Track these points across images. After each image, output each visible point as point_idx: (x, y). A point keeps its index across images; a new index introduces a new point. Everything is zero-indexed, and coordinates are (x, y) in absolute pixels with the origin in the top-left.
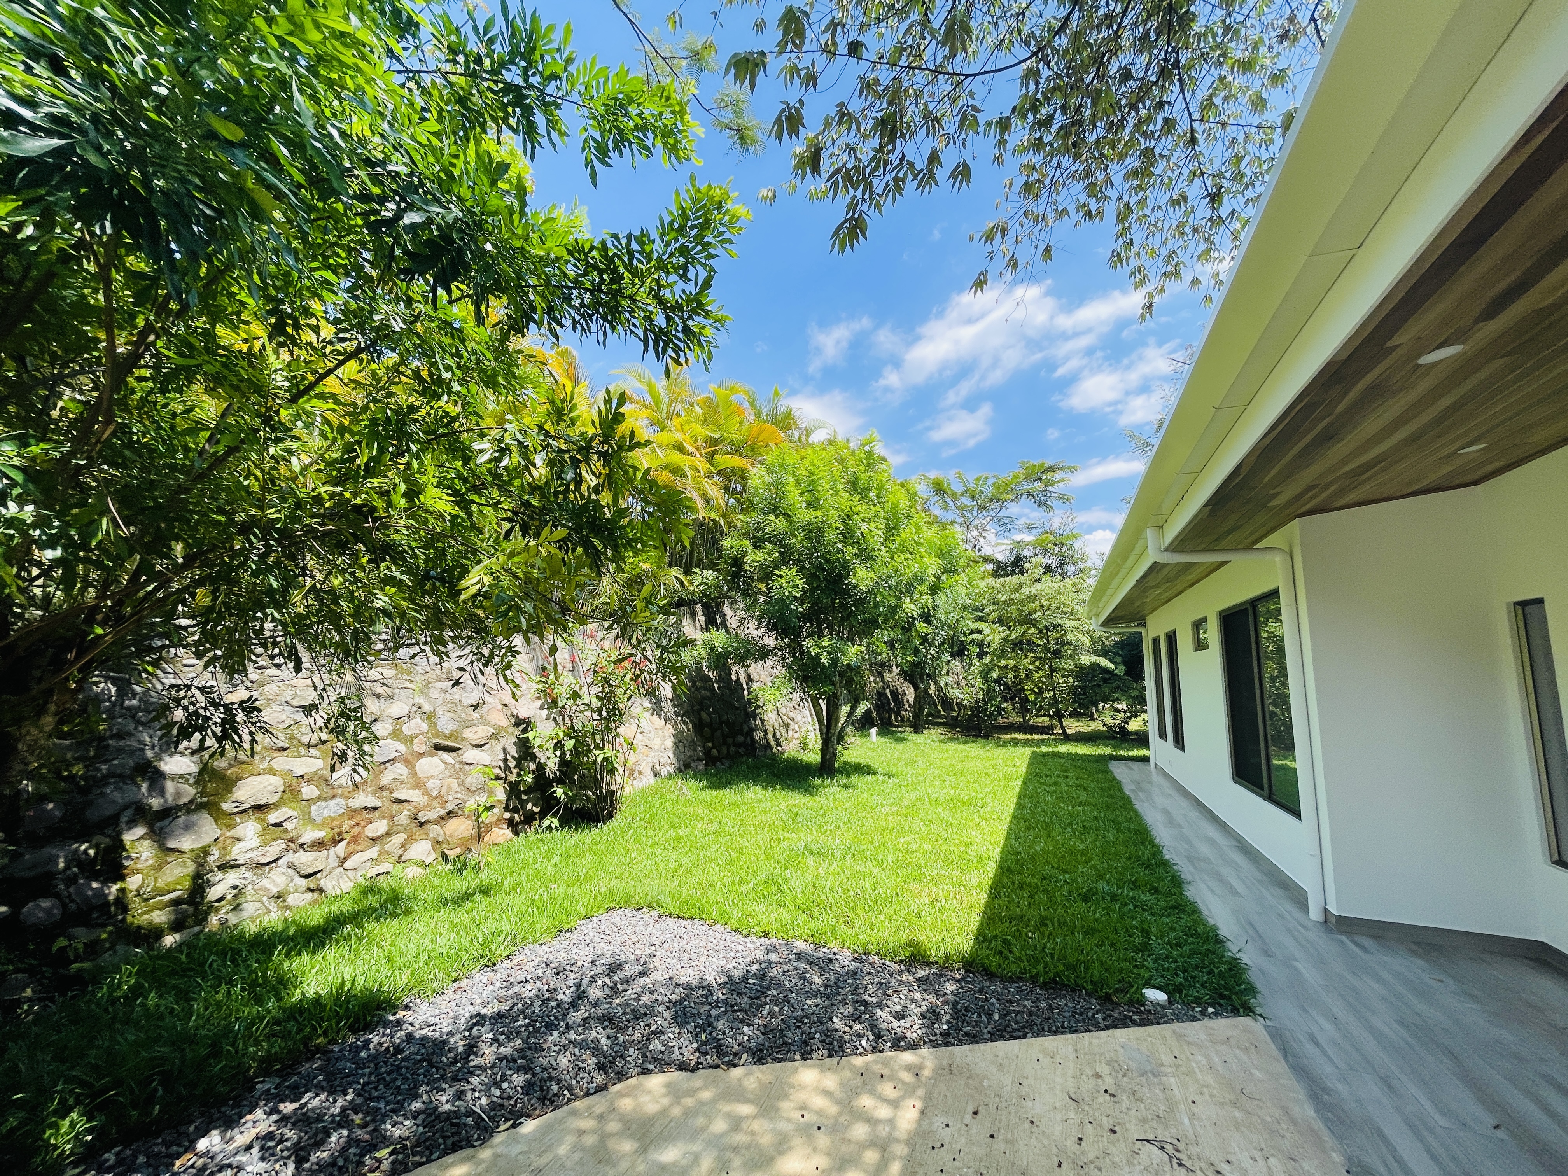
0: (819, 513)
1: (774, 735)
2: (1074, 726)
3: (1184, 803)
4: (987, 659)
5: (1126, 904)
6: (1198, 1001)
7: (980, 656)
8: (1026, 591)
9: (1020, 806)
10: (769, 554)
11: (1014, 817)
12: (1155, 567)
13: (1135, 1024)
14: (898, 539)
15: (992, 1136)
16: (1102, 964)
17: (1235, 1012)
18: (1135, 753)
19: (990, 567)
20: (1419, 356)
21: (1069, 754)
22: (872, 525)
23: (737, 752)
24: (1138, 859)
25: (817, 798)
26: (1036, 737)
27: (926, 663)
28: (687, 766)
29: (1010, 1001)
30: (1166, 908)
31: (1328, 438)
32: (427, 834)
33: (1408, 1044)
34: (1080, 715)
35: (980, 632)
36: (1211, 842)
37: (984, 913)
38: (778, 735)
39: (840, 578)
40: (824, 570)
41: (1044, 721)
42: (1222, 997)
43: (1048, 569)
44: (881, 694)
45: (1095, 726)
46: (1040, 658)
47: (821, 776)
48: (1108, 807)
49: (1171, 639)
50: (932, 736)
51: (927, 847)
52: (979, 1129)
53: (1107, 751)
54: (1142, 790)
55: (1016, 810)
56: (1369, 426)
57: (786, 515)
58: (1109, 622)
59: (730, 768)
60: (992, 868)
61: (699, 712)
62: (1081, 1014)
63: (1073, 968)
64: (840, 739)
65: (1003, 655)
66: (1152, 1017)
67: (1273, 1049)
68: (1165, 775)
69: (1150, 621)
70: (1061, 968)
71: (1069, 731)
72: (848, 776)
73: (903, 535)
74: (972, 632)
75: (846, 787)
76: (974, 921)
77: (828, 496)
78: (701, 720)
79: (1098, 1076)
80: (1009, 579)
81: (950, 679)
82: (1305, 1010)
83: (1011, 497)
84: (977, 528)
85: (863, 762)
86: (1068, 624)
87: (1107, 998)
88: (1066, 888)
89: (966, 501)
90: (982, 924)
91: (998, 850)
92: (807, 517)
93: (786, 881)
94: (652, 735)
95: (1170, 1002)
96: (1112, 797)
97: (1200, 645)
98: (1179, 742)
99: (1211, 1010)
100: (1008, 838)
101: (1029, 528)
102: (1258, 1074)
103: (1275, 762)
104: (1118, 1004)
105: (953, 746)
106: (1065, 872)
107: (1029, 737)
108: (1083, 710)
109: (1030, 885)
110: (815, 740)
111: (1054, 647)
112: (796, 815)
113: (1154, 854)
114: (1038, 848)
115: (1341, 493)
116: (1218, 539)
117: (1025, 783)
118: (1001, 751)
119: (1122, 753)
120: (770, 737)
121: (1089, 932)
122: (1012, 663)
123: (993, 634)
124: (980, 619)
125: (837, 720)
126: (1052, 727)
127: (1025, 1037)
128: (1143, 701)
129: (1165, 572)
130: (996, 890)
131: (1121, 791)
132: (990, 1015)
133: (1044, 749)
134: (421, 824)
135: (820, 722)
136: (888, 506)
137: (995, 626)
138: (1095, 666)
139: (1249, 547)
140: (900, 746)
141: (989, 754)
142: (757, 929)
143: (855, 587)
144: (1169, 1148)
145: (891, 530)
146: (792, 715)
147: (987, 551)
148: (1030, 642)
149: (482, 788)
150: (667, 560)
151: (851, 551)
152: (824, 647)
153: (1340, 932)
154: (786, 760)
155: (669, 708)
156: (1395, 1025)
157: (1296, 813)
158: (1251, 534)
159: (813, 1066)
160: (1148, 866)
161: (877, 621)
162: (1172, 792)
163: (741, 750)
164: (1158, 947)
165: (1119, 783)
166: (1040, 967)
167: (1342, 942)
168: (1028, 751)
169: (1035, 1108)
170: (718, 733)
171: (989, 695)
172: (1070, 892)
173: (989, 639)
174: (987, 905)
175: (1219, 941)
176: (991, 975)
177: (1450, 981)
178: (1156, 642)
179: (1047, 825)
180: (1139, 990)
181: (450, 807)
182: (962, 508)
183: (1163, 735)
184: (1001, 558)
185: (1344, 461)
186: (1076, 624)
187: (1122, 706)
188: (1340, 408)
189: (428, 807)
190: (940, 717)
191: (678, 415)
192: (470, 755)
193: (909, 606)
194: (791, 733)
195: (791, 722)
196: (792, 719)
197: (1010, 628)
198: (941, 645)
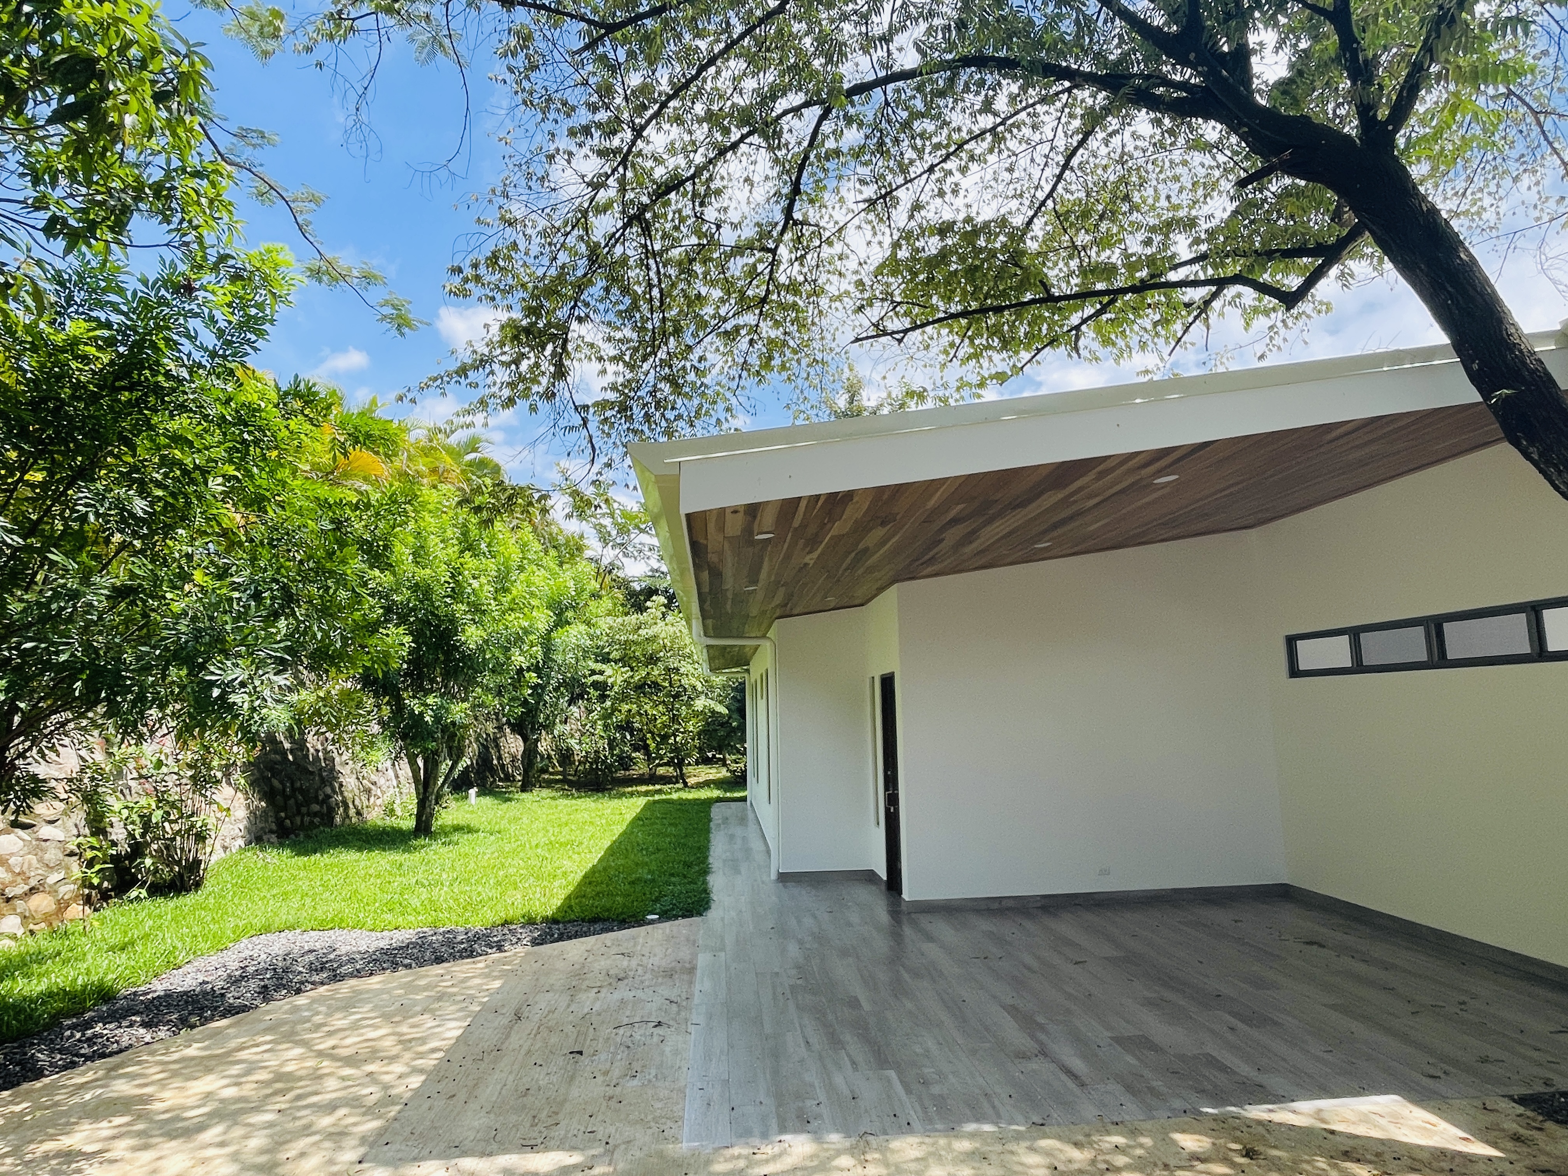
1: (354, 802)
4: (608, 703)
6: (674, 916)
7: (603, 698)
18: (736, 794)
21: (681, 800)
23: (312, 822)
26: (656, 787)
28: (261, 838)
32: (15, 910)
35: (601, 673)
38: (358, 803)
39: (448, 634)
41: (666, 770)
45: (724, 772)
46: (660, 704)
47: (418, 836)
50: (541, 794)
53: (719, 794)
59: (308, 838)
64: (439, 797)
65: (624, 697)
68: (753, 810)
69: (753, 664)
72: (446, 836)
74: (593, 673)
75: (446, 844)
81: (566, 728)
85: (462, 823)
95: (659, 918)
96: (695, 829)
99: (679, 918)
107: (648, 787)
118: (616, 802)
120: (349, 804)
123: (615, 676)
124: (602, 659)
125: (435, 781)
126: (674, 776)
131: (708, 824)
133: (657, 797)
134: (8, 900)
135: (416, 780)
137: (616, 667)
138: (711, 712)
140: (505, 806)
143: (464, 644)
146: (374, 778)
148: (653, 685)
149: (58, 866)
151: (461, 608)
152: (429, 705)
153: (781, 882)
154: (370, 829)
155: (237, 775)
163: (317, 820)
167: (777, 884)
168: (642, 801)
170: (292, 802)
171: (610, 743)
173: (610, 681)
180: (646, 916)
181: (33, 882)
189: (13, 883)
192: (46, 831)
193: (519, 659)
194: (372, 799)
195: (373, 787)
196: (374, 784)
197: (632, 669)
198: (556, 689)
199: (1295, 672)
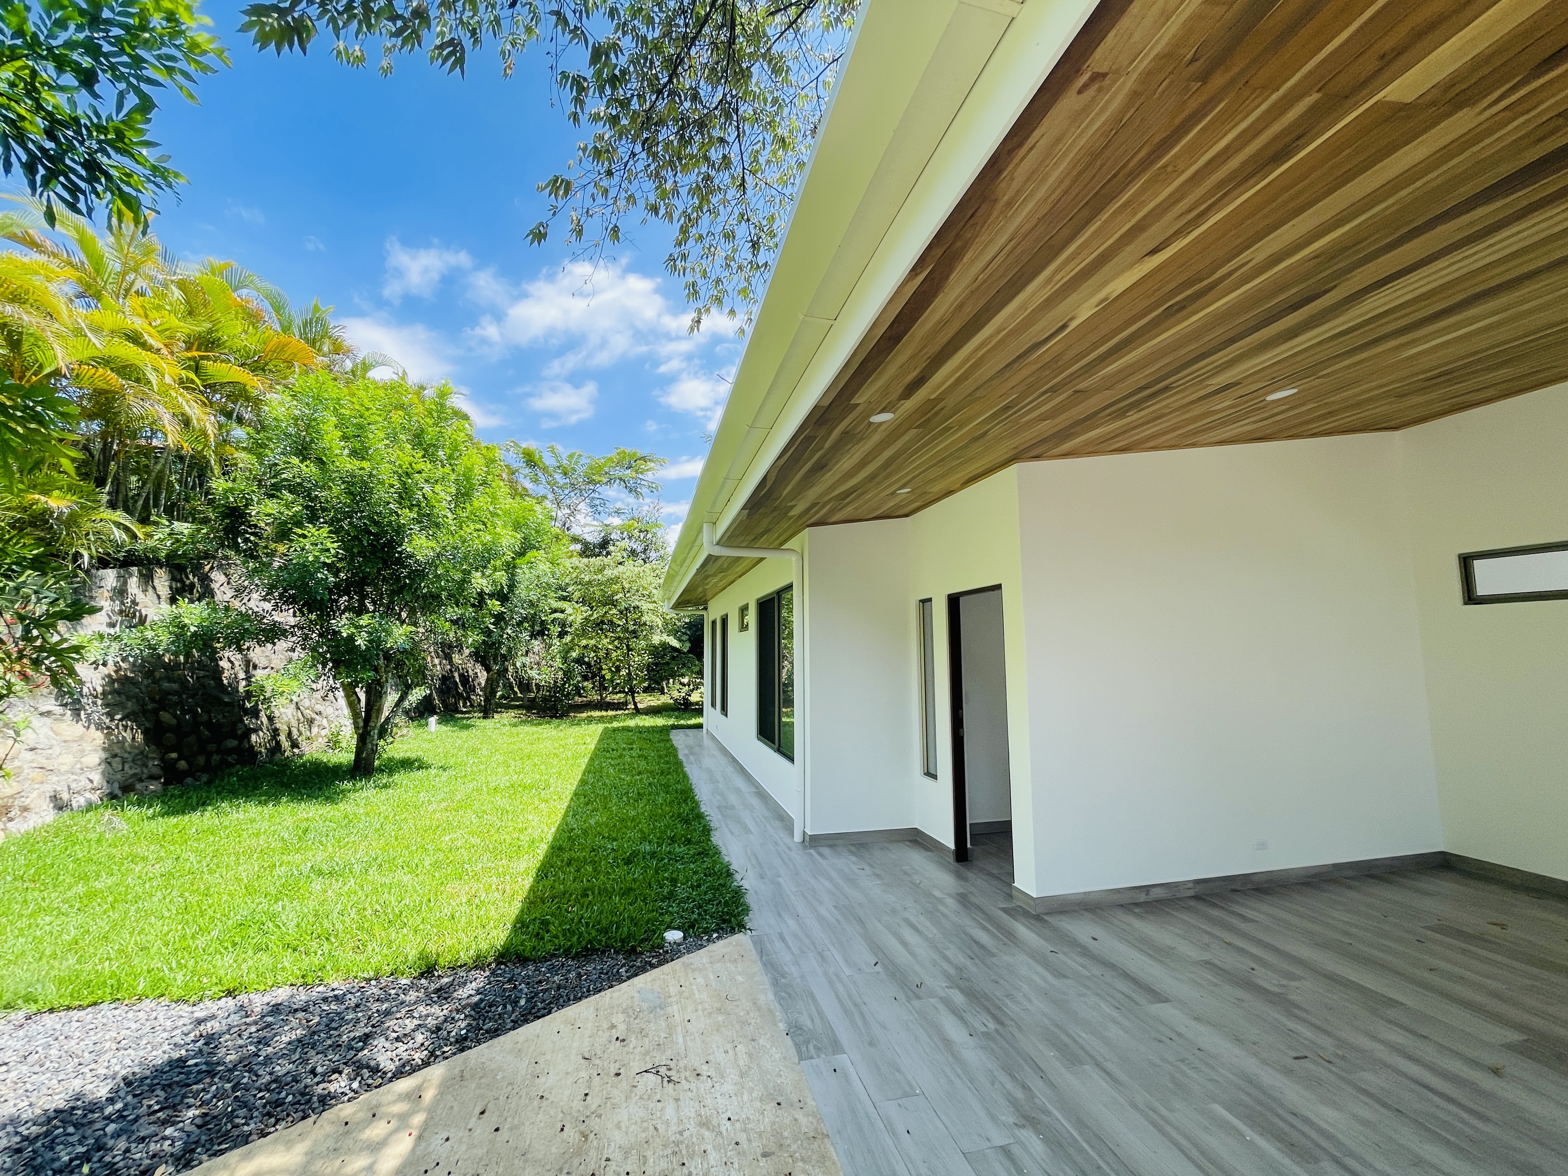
0: (365, 464)
1: (290, 734)
2: (646, 701)
3: (723, 761)
4: (568, 638)
5: (663, 859)
6: (707, 931)
7: (561, 635)
8: (608, 573)
9: (583, 782)
10: (288, 506)
11: (576, 794)
12: (710, 559)
13: (653, 967)
14: (469, 508)
15: (497, 1130)
16: (632, 920)
17: (733, 931)
18: (693, 721)
19: (578, 547)
20: (870, 416)
21: (637, 727)
22: (438, 488)
23: (221, 762)
24: (679, 815)
25: (342, 806)
26: (611, 713)
27: (500, 643)
28: (127, 789)
29: (540, 982)
30: (693, 856)
31: (821, 467)
33: (837, 920)
34: (653, 690)
35: (562, 612)
36: (738, 791)
37: (527, 897)
38: (295, 732)
39: (392, 545)
40: (369, 533)
41: (619, 697)
42: (724, 921)
43: (633, 553)
44: (444, 679)
45: (665, 699)
46: (619, 638)
47: (353, 777)
48: (662, 773)
49: (724, 621)
50: (505, 718)
51: (475, 841)
52: (482, 1129)
53: (671, 722)
54: (692, 754)
55: (578, 786)
56: (846, 463)
57: (320, 462)
58: (680, 604)
59: (209, 783)
60: (543, 849)
61: (156, 712)
62: (607, 973)
63: (605, 931)
65: (583, 633)
66: (667, 956)
67: (754, 955)
68: (714, 738)
69: (711, 605)
70: (594, 933)
71: (640, 706)
72: (391, 774)
73: (476, 503)
74: (555, 611)
75: (385, 786)
76: (514, 909)
77: (381, 445)
78: (158, 722)
79: (613, 1026)
80: (593, 560)
81: (527, 660)
82: (780, 915)
83: (605, 480)
84: (569, 507)
85: (413, 756)
86: (645, 606)
87: (633, 950)
88: (612, 855)
89: (558, 477)
90: (522, 911)
91: (553, 830)
92: (349, 467)
93: (273, 917)
94: (57, 750)
95: (685, 938)
96: (667, 763)
97: (744, 627)
98: (724, 709)
99: (715, 935)
100: (566, 815)
101: (618, 512)
102: (740, 979)
103: (784, 719)
104: (642, 953)
105: (527, 729)
106: (615, 840)
107: (604, 713)
108: (655, 685)
109: (577, 860)
110: (349, 736)
111: (631, 628)
112: (306, 831)
113: (692, 810)
114: (592, 822)
115: (832, 511)
116: (756, 539)
117: (592, 759)
118: (575, 730)
119: (682, 722)
120: (282, 738)
121: (626, 892)
122: (593, 642)
123: (576, 614)
124: (564, 599)
125: (380, 711)
126: (626, 703)
127: (549, 1013)
128: (701, 673)
129: (719, 563)
130: (543, 873)
131: (676, 756)
132: (515, 1002)
133: (615, 724)
135: (355, 715)
136: (460, 469)
137: (576, 606)
138: (665, 646)
139: (778, 548)
140: (464, 734)
141: (562, 734)
142: (215, 989)
143: (410, 556)
144: (663, 1071)
145: (463, 496)
146: (318, 708)
147: (576, 530)
148: (611, 622)
150: (105, 498)
151: (407, 515)
152: (362, 627)
153: (811, 847)
154: (304, 765)
155: (98, 711)
156: (833, 909)
157: (791, 759)
158: (778, 538)
159: (276, 1141)
160: (687, 821)
161: (438, 596)
162: (716, 753)
163: (228, 759)
164: (682, 891)
165: (676, 749)
166: (575, 939)
167: (811, 855)
168: (600, 728)
169: (544, 1083)
170: (191, 739)
171: (568, 675)
172: (615, 858)
173: (570, 618)
174: (532, 889)
175: (729, 874)
176: (523, 960)
177: (867, 868)
178: (714, 623)
179: (605, 798)
180: (661, 934)
182: (552, 484)
183: (713, 705)
184: (590, 538)
185: (833, 487)
186: (651, 606)
187: (685, 680)
188: (828, 445)
190: (517, 699)
191: (140, 293)
193: (479, 582)
194: (315, 730)
195: (317, 717)
196: (319, 713)
197: (592, 608)
198: (519, 624)
199: (1471, 597)
